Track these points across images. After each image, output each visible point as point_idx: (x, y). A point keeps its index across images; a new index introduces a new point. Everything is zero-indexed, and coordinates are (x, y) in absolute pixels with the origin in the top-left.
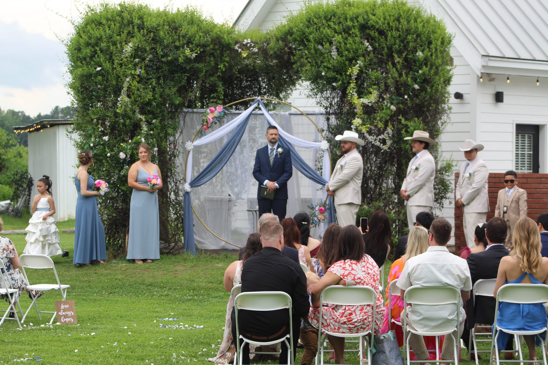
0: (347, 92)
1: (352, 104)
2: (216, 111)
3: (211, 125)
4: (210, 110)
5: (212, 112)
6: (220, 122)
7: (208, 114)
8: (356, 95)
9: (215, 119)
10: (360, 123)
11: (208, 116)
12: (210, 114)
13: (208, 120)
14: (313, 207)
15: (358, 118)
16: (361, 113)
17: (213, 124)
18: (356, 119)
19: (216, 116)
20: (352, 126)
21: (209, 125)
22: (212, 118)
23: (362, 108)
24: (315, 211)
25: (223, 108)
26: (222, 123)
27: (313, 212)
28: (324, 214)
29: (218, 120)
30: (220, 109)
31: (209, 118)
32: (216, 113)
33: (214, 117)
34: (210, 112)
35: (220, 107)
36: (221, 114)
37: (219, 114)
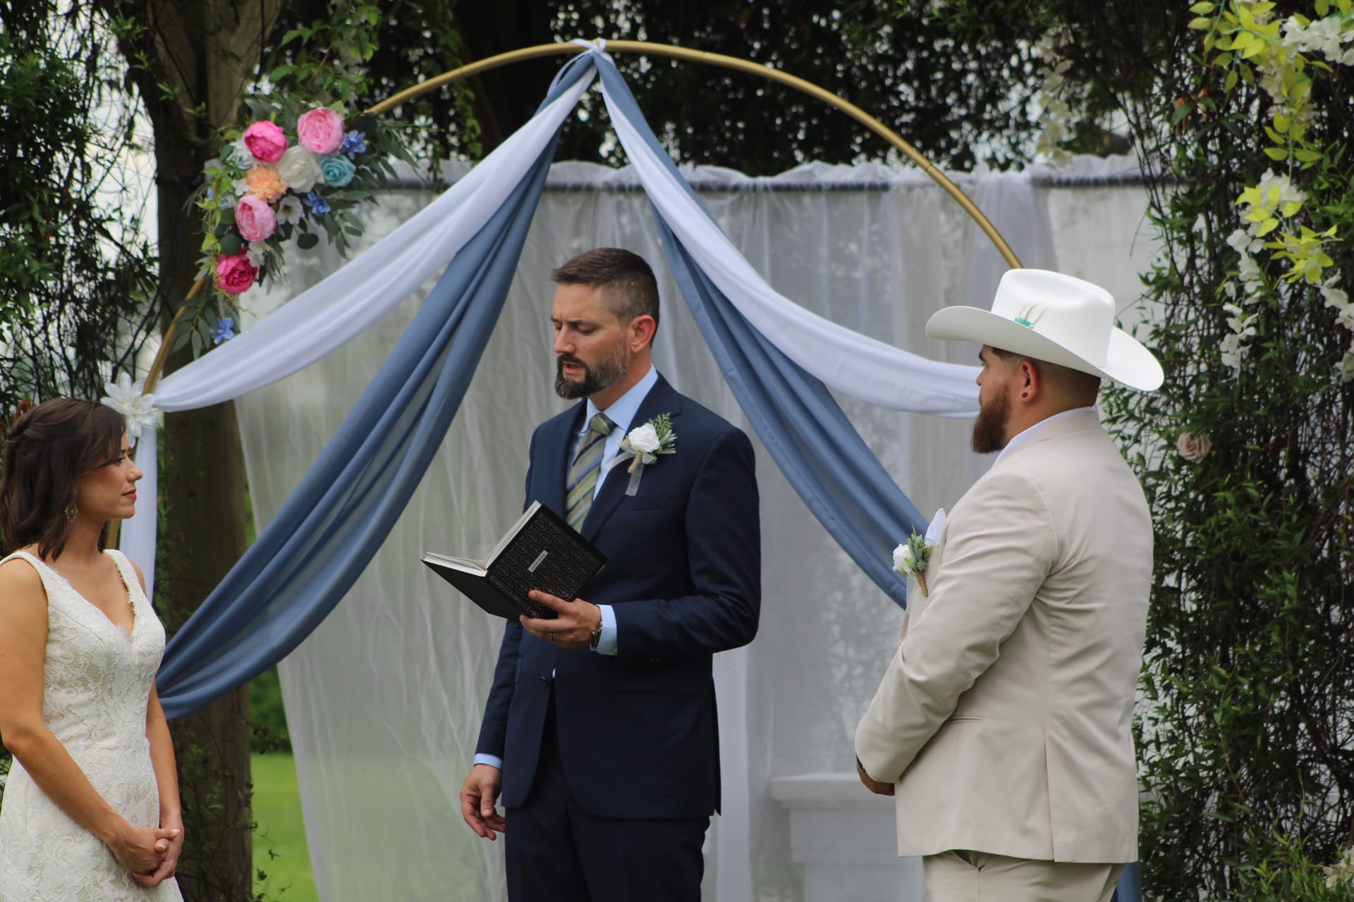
1: (1220, 62)
2: (294, 150)
3: (268, 257)
4: (250, 141)
5: (266, 156)
6: (334, 230)
7: (238, 175)
9: (295, 204)
10: (1289, 211)
11: (240, 186)
12: (253, 176)
13: (239, 216)
15: (1279, 168)
16: (1298, 134)
17: (289, 246)
18: (1268, 176)
19: (297, 185)
20: (1236, 239)
21: (255, 255)
22: (274, 205)
23: (1305, 90)
25: (349, 126)
26: (351, 238)
29: (320, 219)
30: (322, 135)
31: (244, 205)
32: (296, 167)
33: (283, 196)
34: (255, 156)
35: (329, 120)
36: (337, 172)
37: (318, 170)
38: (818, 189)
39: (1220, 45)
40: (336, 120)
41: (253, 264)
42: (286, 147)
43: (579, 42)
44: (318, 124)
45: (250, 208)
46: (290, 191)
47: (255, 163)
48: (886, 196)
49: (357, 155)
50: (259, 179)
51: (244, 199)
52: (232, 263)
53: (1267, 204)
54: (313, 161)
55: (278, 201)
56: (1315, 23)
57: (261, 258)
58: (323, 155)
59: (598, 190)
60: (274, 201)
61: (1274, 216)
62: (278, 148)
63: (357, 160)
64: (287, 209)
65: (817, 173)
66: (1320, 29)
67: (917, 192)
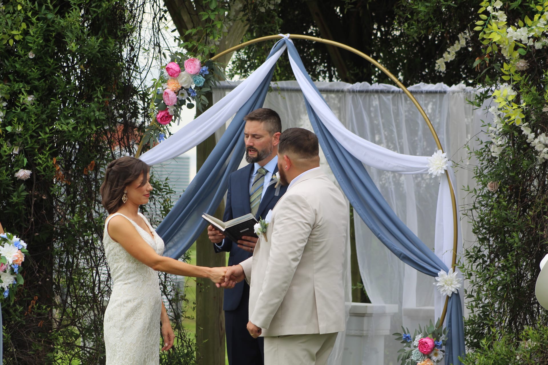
0: (481, 10)
1: (485, 43)
2: (183, 73)
3: (175, 111)
4: (168, 69)
5: (173, 75)
7: (164, 81)
8: (503, 17)
9: (185, 93)
10: (510, 99)
11: (165, 86)
12: (169, 82)
13: (164, 96)
14: (408, 338)
15: (506, 83)
16: (513, 71)
17: (184, 107)
18: (503, 86)
19: (185, 86)
20: (492, 110)
21: (171, 110)
22: (177, 93)
24: (412, 348)
25: (203, 64)
27: (407, 349)
28: (434, 358)
29: (194, 98)
30: (192, 68)
31: (166, 93)
32: (184, 79)
33: (180, 90)
34: (169, 75)
35: (195, 62)
36: (198, 81)
37: (192, 80)
38: (422, 92)
39: (485, 36)
40: (198, 62)
41: (170, 114)
42: (180, 72)
43: (281, 35)
44: (191, 64)
45: (168, 94)
46: (182, 88)
47: (170, 77)
48: (445, 96)
49: (205, 75)
50: (171, 83)
51: (166, 90)
52: (163, 113)
53: (502, 96)
54: (190, 77)
55: (178, 91)
56: (519, 29)
57: (173, 112)
58: (193, 75)
59: (345, 92)
60: (177, 91)
61: (505, 101)
62: (177, 72)
63: (205, 77)
64: (182, 94)
65: (422, 87)
66: (520, 31)
67: (456, 94)
